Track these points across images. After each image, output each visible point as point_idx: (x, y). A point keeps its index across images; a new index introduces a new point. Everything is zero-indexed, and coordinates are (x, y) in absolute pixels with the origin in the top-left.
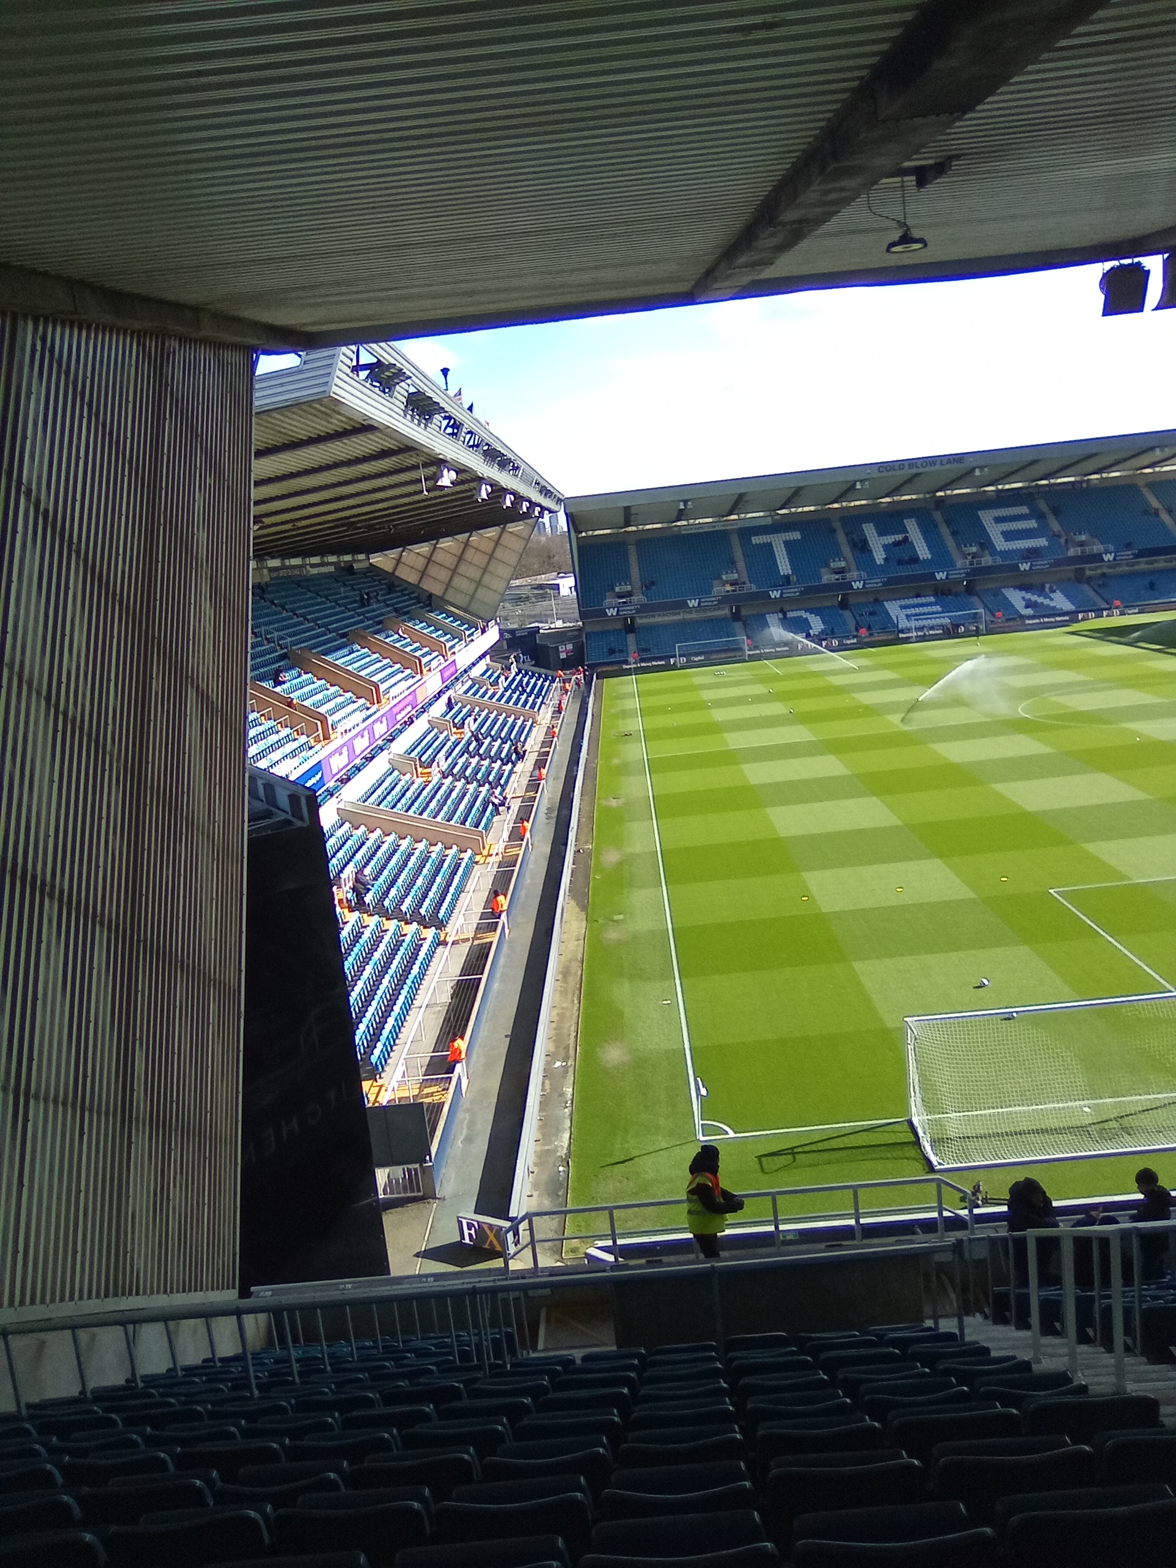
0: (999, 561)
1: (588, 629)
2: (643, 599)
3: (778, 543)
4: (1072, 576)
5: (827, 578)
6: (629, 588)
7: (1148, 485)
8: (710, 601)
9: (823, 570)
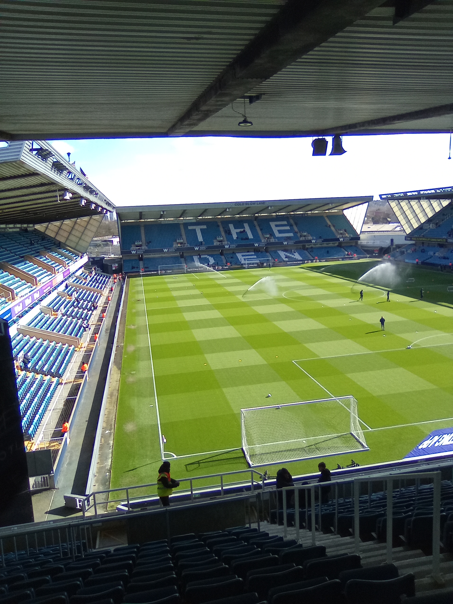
0: (277, 241)
1: (124, 258)
2: (146, 248)
3: (198, 229)
4: (301, 247)
5: (216, 243)
6: (141, 243)
7: (327, 216)
8: (172, 250)
9: (215, 241)
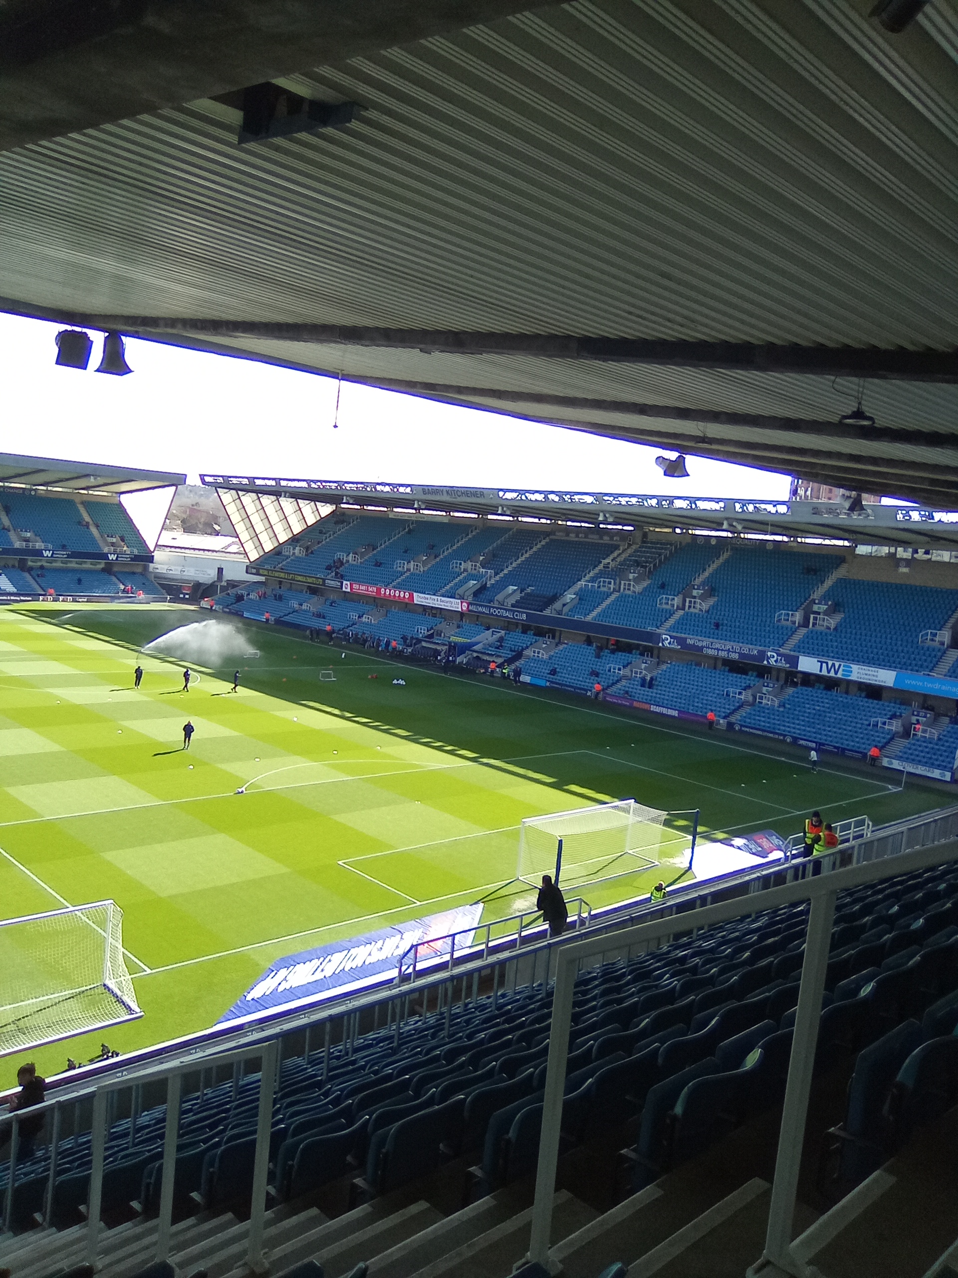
7: (83, 503)
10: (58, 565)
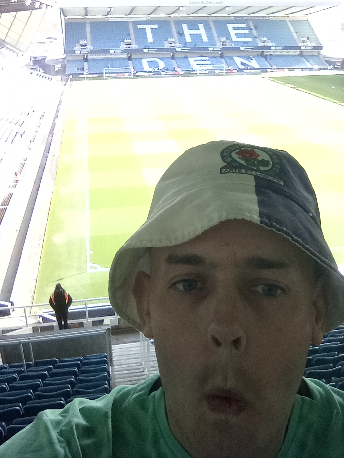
0: (233, 45)
1: (68, 59)
2: (92, 48)
3: (148, 28)
4: (259, 54)
5: (167, 46)
6: (86, 42)
7: (290, 21)
8: (119, 51)
9: (166, 42)
10: (278, 53)
